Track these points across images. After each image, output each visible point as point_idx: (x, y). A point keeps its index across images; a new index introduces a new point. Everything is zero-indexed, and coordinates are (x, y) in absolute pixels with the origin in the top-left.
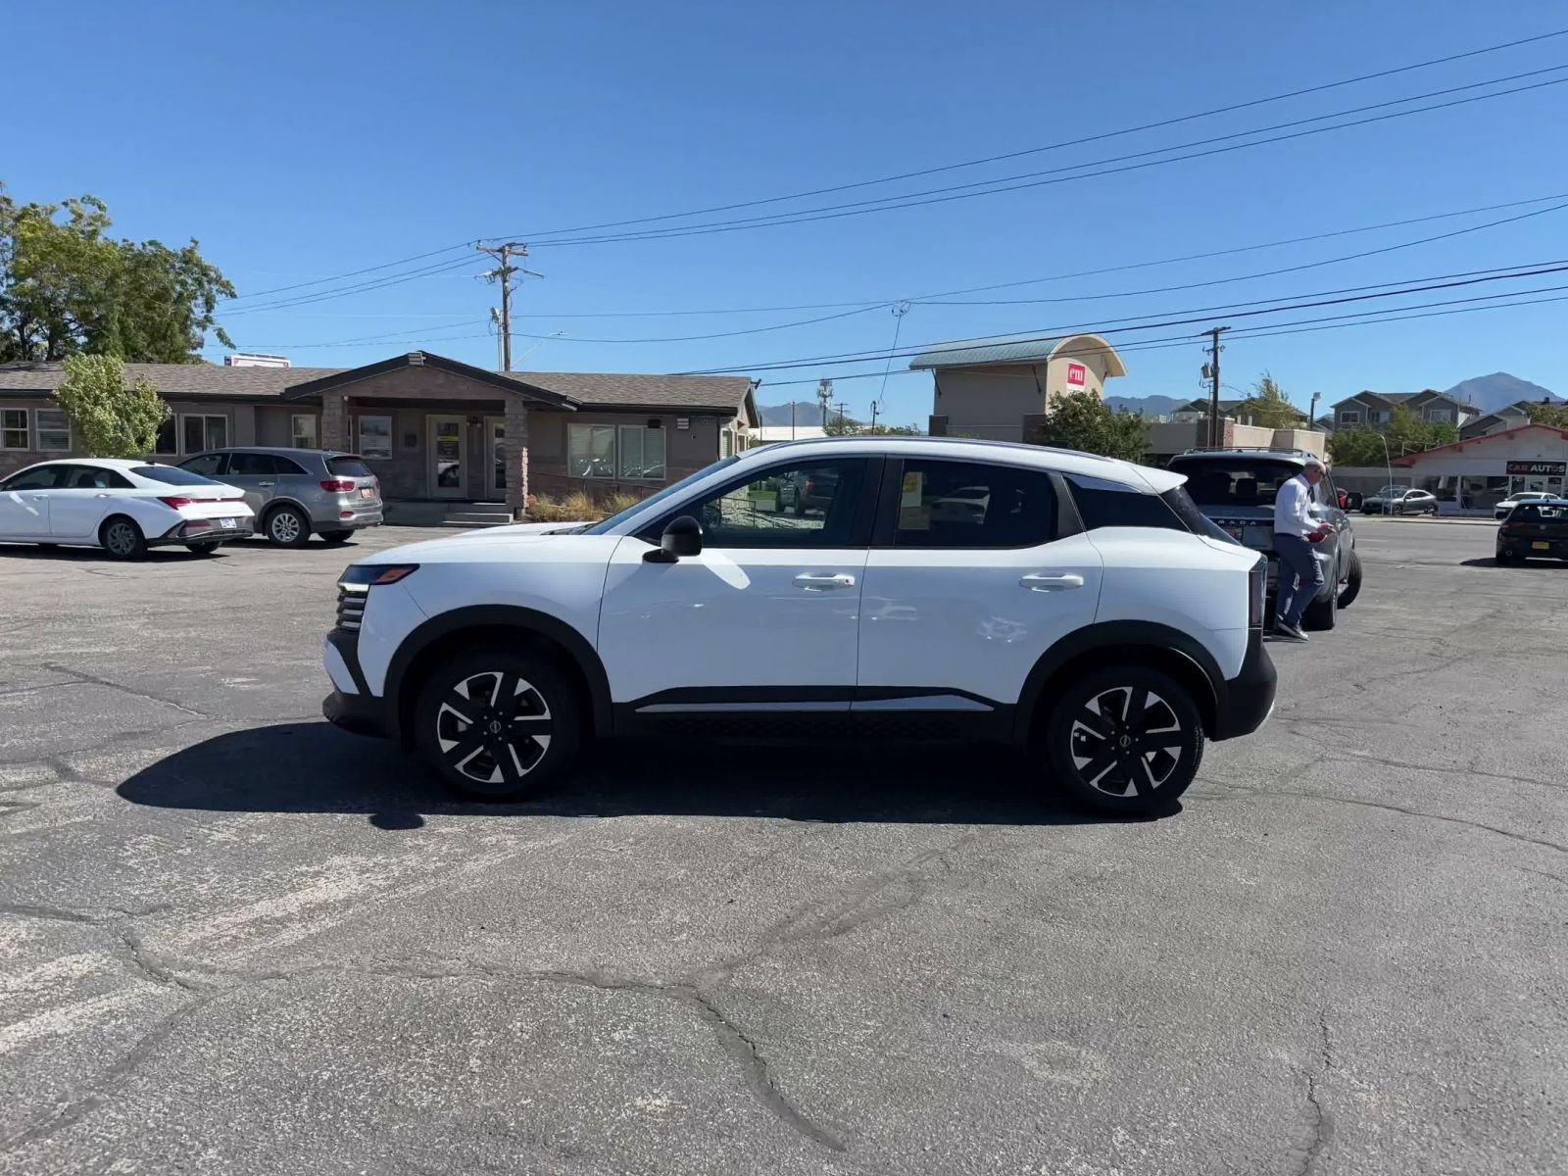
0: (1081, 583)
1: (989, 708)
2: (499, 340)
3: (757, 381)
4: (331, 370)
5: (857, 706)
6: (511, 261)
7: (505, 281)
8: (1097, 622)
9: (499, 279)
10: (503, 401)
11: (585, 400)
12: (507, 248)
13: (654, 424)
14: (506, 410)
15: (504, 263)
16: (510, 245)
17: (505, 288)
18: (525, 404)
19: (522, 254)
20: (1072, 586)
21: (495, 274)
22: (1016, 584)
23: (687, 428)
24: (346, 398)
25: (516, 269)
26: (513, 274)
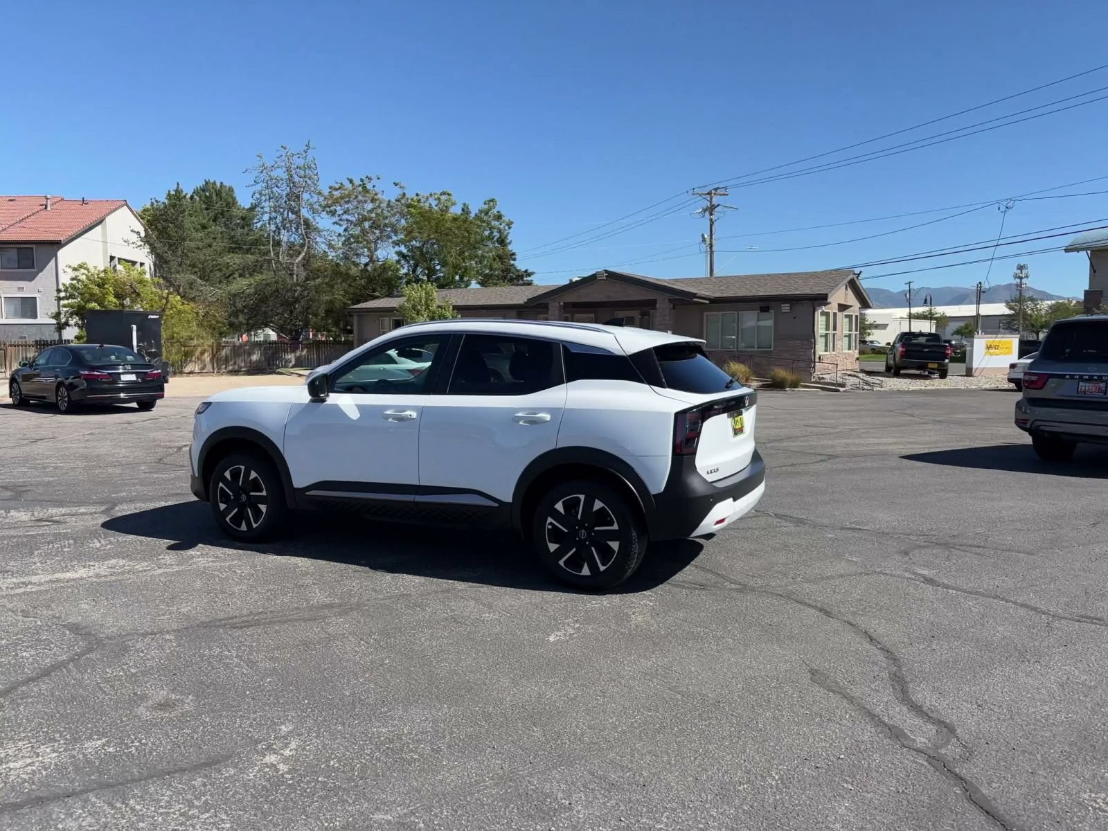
0: (548, 419)
1: (497, 505)
2: (706, 256)
3: (858, 272)
4: (556, 286)
5: (419, 498)
6: (715, 200)
7: (711, 214)
8: (558, 447)
9: (707, 213)
10: (656, 300)
11: (718, 295)
12: (713, 192)
13: (765, 309)
14: (658, 306)
15: (711, 202)
16: (716, 189)
17: (711, 220)
18: (670, 301)
19: (724, 195)
20: (543, 422)
21: (705, 211)
22: (510, 418)
23: (788, 311)
24: (562, 304)
25: (718, 205)
26: (716, 209)
